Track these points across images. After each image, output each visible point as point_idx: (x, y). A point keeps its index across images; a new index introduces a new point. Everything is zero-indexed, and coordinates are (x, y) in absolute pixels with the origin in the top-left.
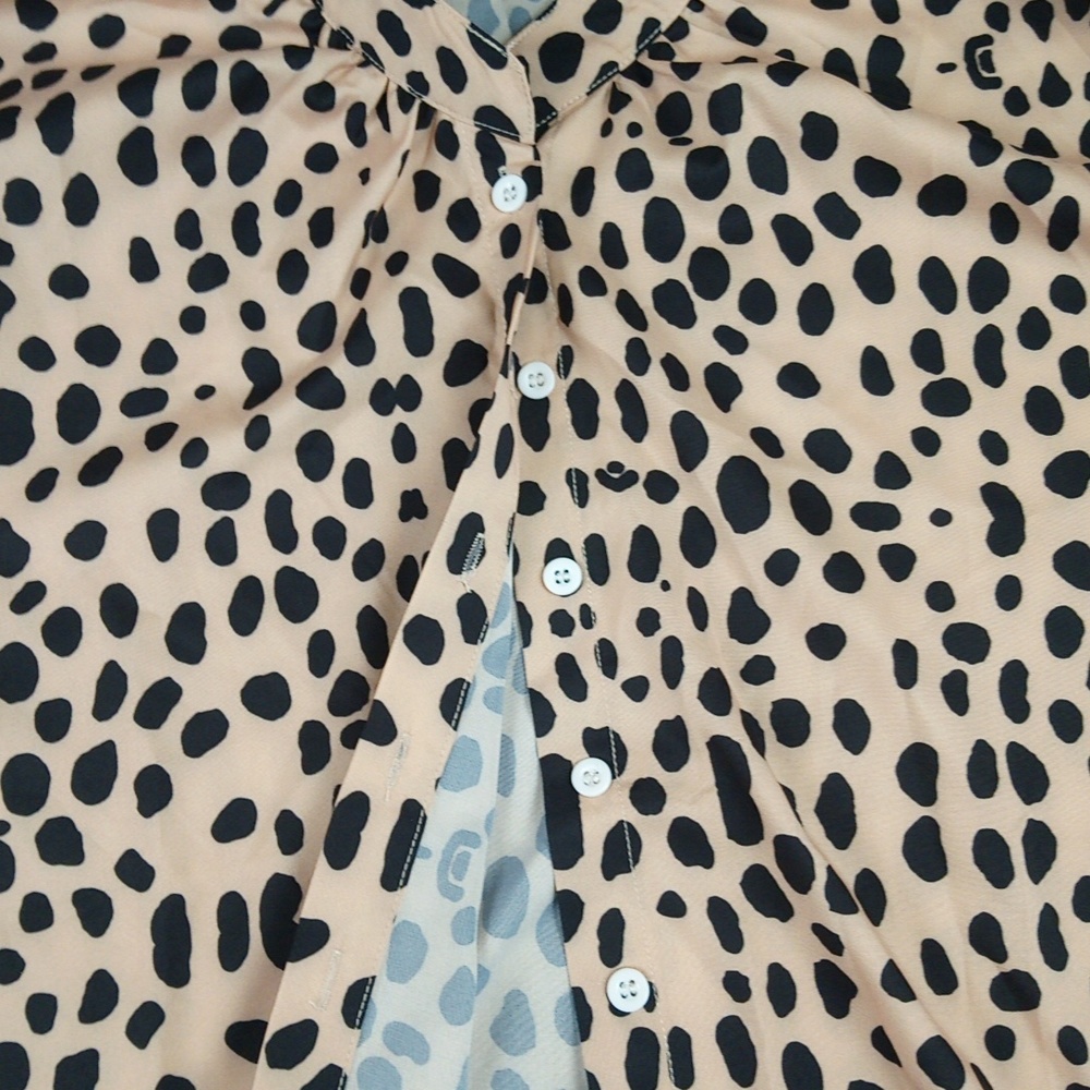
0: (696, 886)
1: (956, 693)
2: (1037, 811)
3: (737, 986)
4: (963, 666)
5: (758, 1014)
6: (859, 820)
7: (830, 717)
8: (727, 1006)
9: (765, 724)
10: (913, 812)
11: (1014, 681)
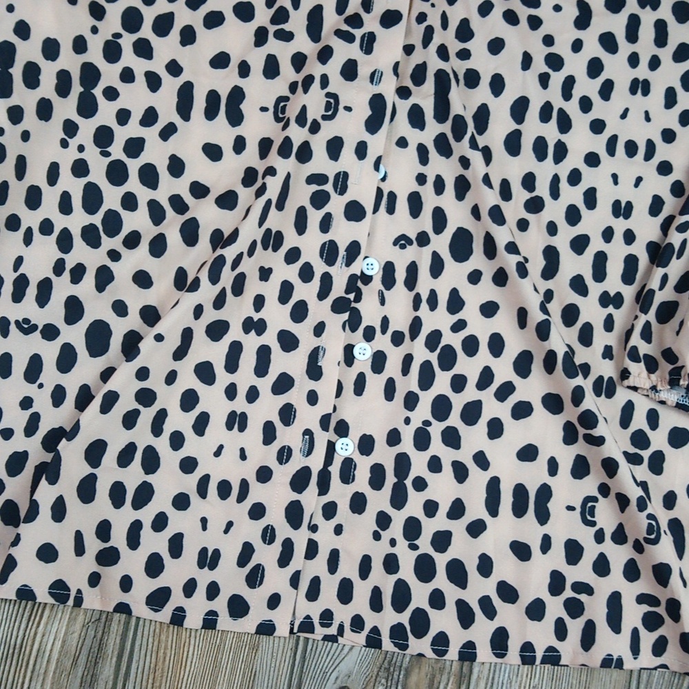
0: (415, 137)
1: (544, 80)
2: (564, 138)
3: (421, 179)
4: (550, 71)
5: (427, 192)
6: (489, 125)
7: (489, 80)
8: (415, 187)
9: (461, 77)
10: (513, 126)
11: (569, 83)
